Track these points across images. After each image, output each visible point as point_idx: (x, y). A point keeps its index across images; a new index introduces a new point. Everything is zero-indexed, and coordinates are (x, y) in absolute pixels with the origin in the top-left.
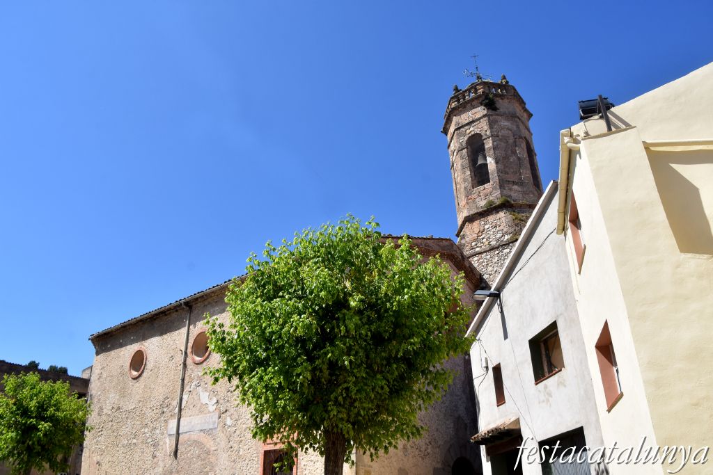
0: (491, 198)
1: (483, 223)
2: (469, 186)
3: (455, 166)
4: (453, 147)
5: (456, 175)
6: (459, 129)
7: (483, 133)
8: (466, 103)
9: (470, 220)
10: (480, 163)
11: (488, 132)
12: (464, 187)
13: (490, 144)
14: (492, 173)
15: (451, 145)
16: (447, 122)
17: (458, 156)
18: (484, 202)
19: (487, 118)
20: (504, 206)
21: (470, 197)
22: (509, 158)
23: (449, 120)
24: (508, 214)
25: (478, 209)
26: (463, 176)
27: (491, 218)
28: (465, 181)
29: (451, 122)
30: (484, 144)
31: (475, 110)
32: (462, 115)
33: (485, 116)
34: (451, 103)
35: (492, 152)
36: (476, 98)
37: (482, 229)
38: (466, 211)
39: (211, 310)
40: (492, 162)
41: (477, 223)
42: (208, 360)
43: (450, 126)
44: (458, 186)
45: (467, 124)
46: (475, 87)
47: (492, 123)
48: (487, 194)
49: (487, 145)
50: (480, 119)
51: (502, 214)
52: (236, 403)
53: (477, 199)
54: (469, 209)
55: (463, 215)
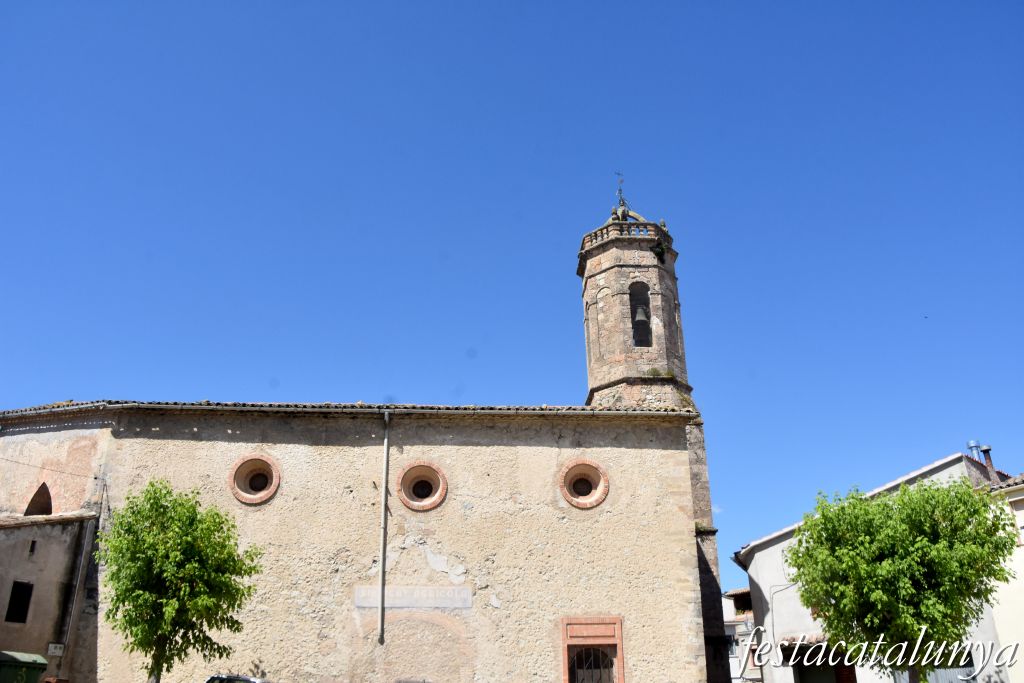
0: (656, 366)
1: (644, 391)
2: (631, 341)
3: (601, 305)
4: (602, 283)
5: (601, 317)
6: (622, 266)
7: (651, 285)
8: (635, 240)
9: (630, 381)
10: (640, 317)
11: (657, 288)
12: (622, 339)
13: (659, 303)
14: (659, 338)
15: (598, 277)
16: (598, 248)
17: (615, 298)
18: (646, 368)
19: (656, 270)
20: (671, 381)
21: (629, 355)
22: (671, 325)
23: (603, 247)
24: (675, 391)
25: (639, 372)
26: (622, 326)
27: (656, 389)
28: (625, 333)
29: (604, 251)
30: (648, 299)
31: (643, 253)
32: (627, 252)
33: (655, 266)
34: (610, 229)
35: (660, 312)
36: (648, 241)
37: (643, 398)
38: (621, 368)
39: (437, 437)
40: (661, 324)
41: (637, 389)
42: (439, 509)
43: (599, 254)
44: (603, 332)
45: (632, 266)
46: (645, 225)
47: (661, 278)
48: (650, 358)
49: (656, 302)
50: (649, 267)
51: (668, 389)
52: (505, 578)
53: (639, 361)
54: (628, 369)
55: (613, 370)
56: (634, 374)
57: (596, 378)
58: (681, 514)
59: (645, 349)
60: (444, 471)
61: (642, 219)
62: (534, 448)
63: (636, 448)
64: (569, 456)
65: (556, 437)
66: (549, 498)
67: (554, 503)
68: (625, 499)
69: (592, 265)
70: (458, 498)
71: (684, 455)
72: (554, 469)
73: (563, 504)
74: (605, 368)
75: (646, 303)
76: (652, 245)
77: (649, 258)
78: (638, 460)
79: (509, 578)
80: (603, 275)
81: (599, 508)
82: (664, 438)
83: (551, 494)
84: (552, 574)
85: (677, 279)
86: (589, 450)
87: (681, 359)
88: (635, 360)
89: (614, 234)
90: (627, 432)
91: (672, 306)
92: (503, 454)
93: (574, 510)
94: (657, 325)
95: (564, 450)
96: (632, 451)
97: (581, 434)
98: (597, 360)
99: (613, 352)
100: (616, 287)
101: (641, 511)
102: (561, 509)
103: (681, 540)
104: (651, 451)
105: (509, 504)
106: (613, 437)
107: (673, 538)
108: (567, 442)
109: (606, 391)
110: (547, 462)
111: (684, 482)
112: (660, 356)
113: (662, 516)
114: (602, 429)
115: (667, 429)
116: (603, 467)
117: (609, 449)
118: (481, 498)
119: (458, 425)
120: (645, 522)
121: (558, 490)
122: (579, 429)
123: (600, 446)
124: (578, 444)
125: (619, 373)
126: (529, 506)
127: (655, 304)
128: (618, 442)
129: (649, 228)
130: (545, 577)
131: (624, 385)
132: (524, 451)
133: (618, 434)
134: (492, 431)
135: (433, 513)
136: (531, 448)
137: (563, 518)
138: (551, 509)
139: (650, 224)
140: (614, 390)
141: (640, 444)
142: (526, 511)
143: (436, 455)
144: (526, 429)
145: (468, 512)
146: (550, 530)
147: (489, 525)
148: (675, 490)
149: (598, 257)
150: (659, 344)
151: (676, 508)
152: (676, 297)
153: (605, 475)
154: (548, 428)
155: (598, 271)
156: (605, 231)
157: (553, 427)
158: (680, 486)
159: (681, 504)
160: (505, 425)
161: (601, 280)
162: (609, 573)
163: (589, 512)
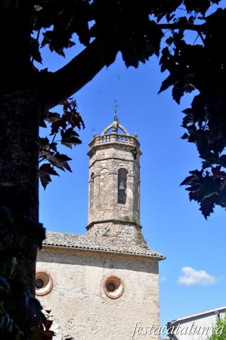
0: (128, 215)
1: (121, 227)
2: (116, 201)
3: (102, 177)
4: (104, 165)
5: (101, 184)
6: (116, 159)
7: (129, 171)
8: (124, 145)
9: (115, 222)
10: (122, 187)
11: (132, 173)
12: (112, 199)
13: (132, 181)
14: (130, 200)
15: (102, 162)
16: (104, 145)
17: (110, 175)
18: (123, 215)
19: (133, 163)
20: (134, 224)
21: (115, 207)
22: (136, 193)
23: (107, 146)
24: (136, 229)
25: (119, 217)
26: (113, 191)
27: (126, 227)
28: (114, 196)
29: (107, 148)
30: (127, 178)
31: (127, 153)
32: (119, 151)
33: (132, 161)
34: (111, 136)
35: (132, 186)
36: (131, 147)
37: (120, 231)
38: (111, 214)
39: (50, 258)
40: (132, 193)
41: (118, 226)
42: (48, 295)
43: (103, 149)
44: (102, 193)
45: (121, 159)
46: (129, 137)
47: (134, 167)
48: (125, 211)
49: (130, 180)
50: (129, 161)
51: (132, 228)
52: (76, 331)
53: (120, 211)
54: (114, 215)
55: (106, 214)
56: (116, 218)
57: (96, 216)
58: (154, 304)
59: (123, 205)
60: (52, 276)
61: (128, 134)
62: (93, 267)
63: (137, 271)
64: (108, 272)
65: (103, 262)
66: (98, 292)
67: (100, 295)
68: (131, 295)
69: (99, 154)
70: (58, 290)
71: (156, 276)
72: (101, 278)
73: (104, 296)
74: (101, 212)
75: (125, 180)
76: (132, 149)
77: (129, 156)
78: (137, 277)
79: (78, 331)
80: (105, 161)
81: (119, 299)
82: (149, 267)
83: (99, 290)
84: (97, 330)
85: (140, 167)
86: (117, 270)
87: (138, 211)
88: (118, 210)
89: (113, 140)
90: (133, 262)
91: (137, 182)
92: (79, 269)
93: (109, 299)
94: (129, 193)
95: (106, 269)
96: (135, 272)
97: (113, 261)
98: (97, 207)
99: (107, 204)
100: (112, 170)
101: (137, 302)
102: (103, 298)
103: (153, 318)
104: (143, 273)
105: (81, 294)
106: (127, 264)
107: (150, 316)
108: (107, 265)
109: (101, 225)
110: (97, 274)
111: (157, 289)
112: (130, 210)
113: (146, 305)
114: (123, 260)
115: (151, 263)
116: (122, 278)
117: (125, 270)
118: (68, 290)
119: (59, 253)
120: (138, 308)
121: (102, 288)
122: (113, 259)
123: (122, 269)
124: (112, 267)
125: (109, 216)
126: (89, 296)
127: (130, 181)
128: (129, 267)
129: (132, 139)
130: (94, 332)
131: (111, 223)
132: (89, 269)
133: (130, 263)
134: (74, 257)
135: (46, 297)
136: (92, 267)
137: (104, 302)
138: (99, 298)
139: (132, 137)
140: (106, 225)
141: (138, 269)
142: (87, 298)
143: (49, 267)
144: (90, 257)
145: (62, 297)
146: (98, 308)
147: (71, 304)
148: (152, 293)
149: (103, 151)
150: (130, 203)
151: (152, 302)
152: (139, 178)
153: (123, 283)
154: (99, 258)
155: (102, 159)
156: (108, 137)
157: (102, 257)
158: (154, 291)
159: (154, 300)
160: (80, 254)
161: (104, 164)
162: (122, 331)
163: (115, 300)
